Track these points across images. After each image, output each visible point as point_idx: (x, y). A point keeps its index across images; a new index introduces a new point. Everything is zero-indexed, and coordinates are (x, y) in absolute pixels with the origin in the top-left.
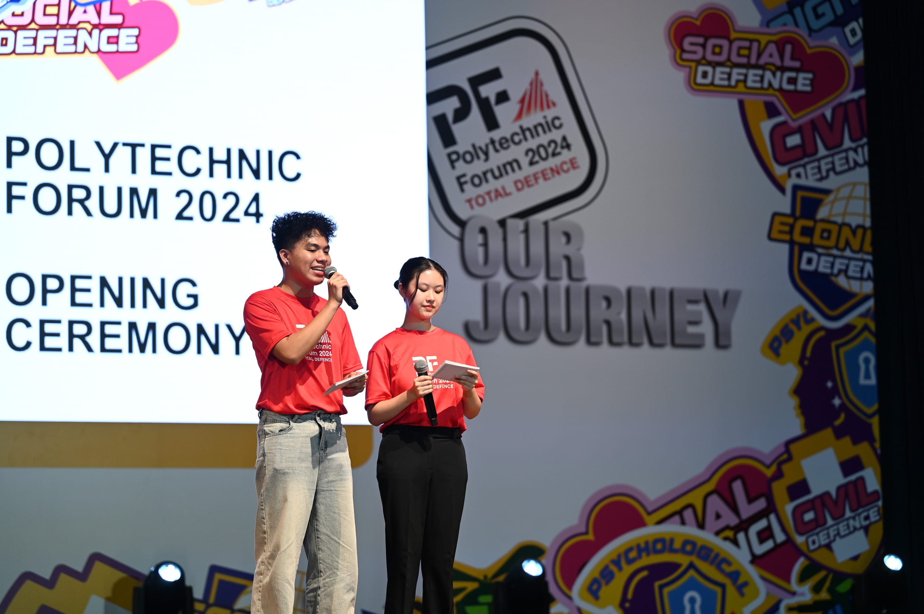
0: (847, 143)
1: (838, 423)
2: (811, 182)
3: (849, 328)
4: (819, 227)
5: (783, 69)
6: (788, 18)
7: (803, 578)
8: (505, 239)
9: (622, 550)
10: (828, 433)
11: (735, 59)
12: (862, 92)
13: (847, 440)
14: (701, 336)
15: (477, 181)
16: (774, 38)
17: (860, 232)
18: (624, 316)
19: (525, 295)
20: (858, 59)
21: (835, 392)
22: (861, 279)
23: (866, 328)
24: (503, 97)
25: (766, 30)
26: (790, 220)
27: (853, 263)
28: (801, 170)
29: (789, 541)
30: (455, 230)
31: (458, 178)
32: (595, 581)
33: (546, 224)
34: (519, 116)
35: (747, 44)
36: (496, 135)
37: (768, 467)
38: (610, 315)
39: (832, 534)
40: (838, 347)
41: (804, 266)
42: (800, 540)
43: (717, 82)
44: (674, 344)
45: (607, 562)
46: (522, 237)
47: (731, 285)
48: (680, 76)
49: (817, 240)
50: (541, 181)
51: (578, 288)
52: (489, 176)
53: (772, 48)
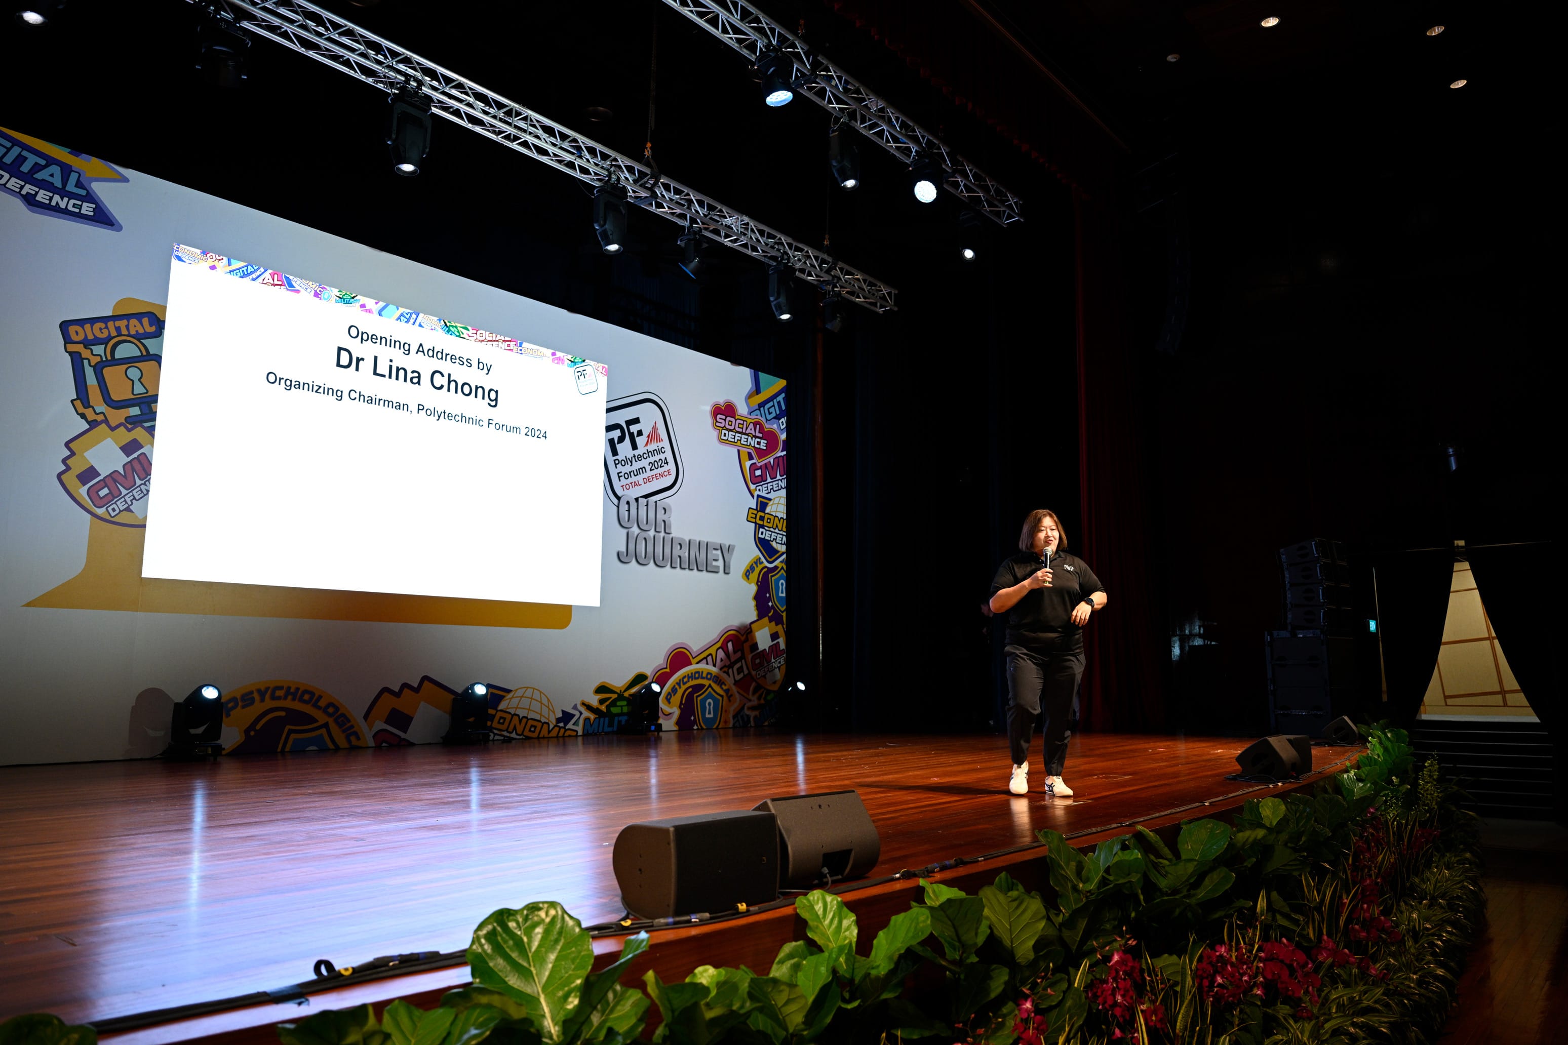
0: (779, 477)
1: (770, 614)
2: (764, 494)
3: (776, 567)
4: (767, 516)
5: (756, 437)
6: (758, 411)
7: (754, 693)
8: (638, 509)
9: (681, 678)
10: (766, 619)
11: (737, 429)
12: (785, 453)
13: (773, 623)
14: (718, 567)
15: (626, 476)
16: (753, 421)
17: (782, 520)
18: (687, 554)
19: (645, 539)
20: (783, 436)
21: (769, 599)
22: (781, 544)
23: (782, 568)
24: (640, 433)
25: (749, 416)
26: (755, 512)
27: (779, 536)
28: (760, 487)
29: (749, 673)
30: (616, 501)
31: (618, 473)
32: (669, 694)
33: (656, 502)
34: (647, 444)
35: (742, 422)
36: (636, 452)
37: (743, 635)
38: (681, 553)
39: (766, 670)
40: (772, 576)
41: (760, 536)
42: (754, 673)
43: (730, 439)
44: (707, 571)
45: (675, 683)
46: (645, 507)
47: (732, 543)
48: (715, 434)
49: (765, 524)
50: (654, 479)
51: (669, 537)
52: (632, 473)
53: (751, 426)
